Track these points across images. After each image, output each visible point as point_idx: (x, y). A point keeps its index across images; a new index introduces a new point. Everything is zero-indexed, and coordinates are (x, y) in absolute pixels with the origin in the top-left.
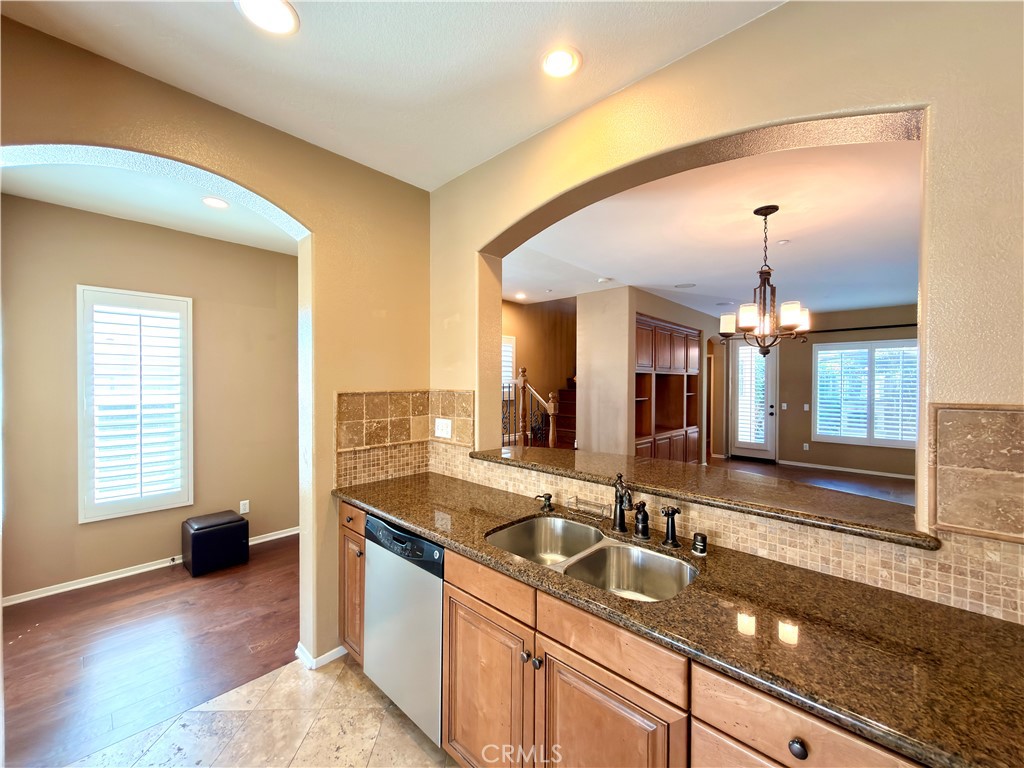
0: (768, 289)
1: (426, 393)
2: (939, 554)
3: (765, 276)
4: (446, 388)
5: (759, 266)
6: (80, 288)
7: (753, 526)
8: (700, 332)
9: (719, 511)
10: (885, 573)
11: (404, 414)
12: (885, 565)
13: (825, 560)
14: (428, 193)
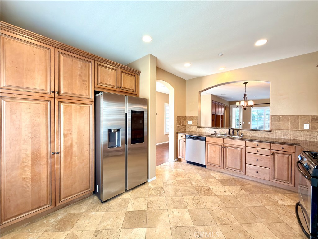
0: (246, 98)
1: (186, 117)
2: (272, 132)
3: (245, 95)
4: (191, 116)
5: (244, 93)
6: (165, 104)
7: (249, 132)
8: (224, 104)
9: (244, 131)
10: (265, 135)
11: (183, 120)
12: (266, 134)
13: (259, 135)
14: (186, 80)
